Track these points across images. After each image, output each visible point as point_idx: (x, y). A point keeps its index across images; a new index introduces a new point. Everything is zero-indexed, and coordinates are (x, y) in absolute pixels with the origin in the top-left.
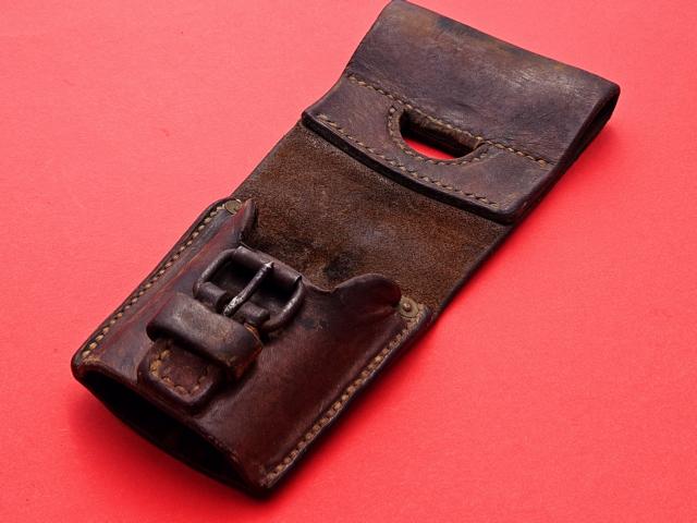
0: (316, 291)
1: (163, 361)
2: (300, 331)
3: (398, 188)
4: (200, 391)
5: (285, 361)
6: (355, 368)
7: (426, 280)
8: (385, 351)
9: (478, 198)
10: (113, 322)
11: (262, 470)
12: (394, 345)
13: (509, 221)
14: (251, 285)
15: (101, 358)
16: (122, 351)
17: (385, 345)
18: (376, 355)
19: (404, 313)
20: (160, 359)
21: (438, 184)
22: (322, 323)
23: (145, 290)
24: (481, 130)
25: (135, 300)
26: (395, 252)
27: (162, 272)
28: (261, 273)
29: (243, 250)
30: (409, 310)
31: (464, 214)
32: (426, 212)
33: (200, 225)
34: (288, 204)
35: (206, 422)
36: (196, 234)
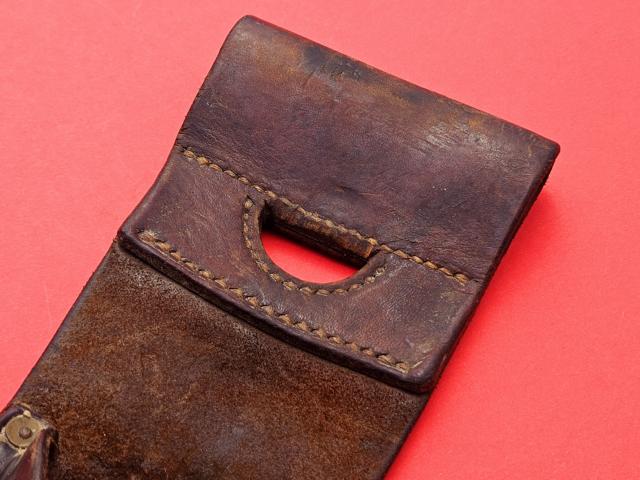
9: (377, 356)
13: (423, 390)
21: (320, 333)
24: (374, 228)
26: (265, 464)
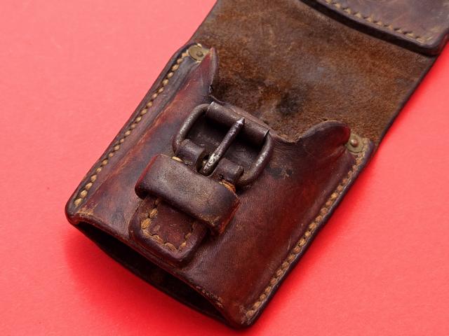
0: (282, 142)
1: (153, 219)
2: (269, 180)
3: (335, 24)
4: (187, 246)
5: (258, 210)
6: (315, 206)
7: (365, 113)
8: (340, 188)
9: (405, 33)
10: (99, 170)
11: (242, 309)
12: (347, 181)
13: (433, 53)
14: (225, 142)
15: (94, 212)
16: (113, 206)
17: (340, 182)
18: (332, 193)
19: (352, 149)
20: (149, 217)
21: (369, 20)
22: (289, 172)
23: (125, 137)
25: (117, 148)
26: (337, 87)
27: (139, 119)
28: (234, 130)
29: (215, 107)
30: (355, 146)
31: (394, 48)
32: (359, 46)
33: (168, 72)
34: (241, 44)
35: (194, 273)
36: (166, 82)
